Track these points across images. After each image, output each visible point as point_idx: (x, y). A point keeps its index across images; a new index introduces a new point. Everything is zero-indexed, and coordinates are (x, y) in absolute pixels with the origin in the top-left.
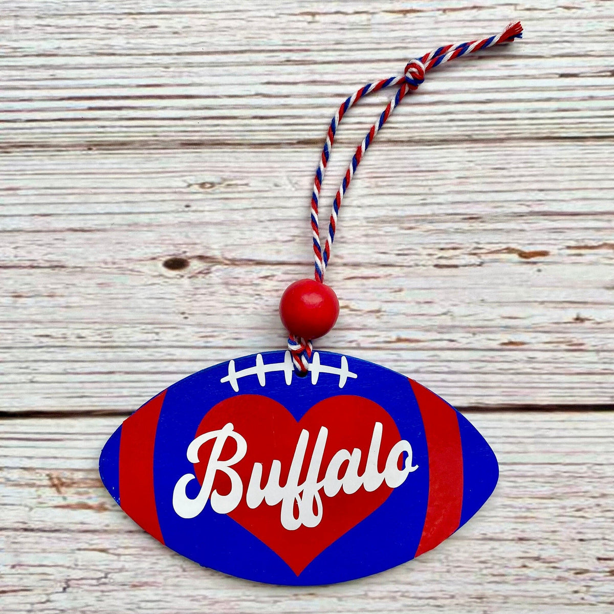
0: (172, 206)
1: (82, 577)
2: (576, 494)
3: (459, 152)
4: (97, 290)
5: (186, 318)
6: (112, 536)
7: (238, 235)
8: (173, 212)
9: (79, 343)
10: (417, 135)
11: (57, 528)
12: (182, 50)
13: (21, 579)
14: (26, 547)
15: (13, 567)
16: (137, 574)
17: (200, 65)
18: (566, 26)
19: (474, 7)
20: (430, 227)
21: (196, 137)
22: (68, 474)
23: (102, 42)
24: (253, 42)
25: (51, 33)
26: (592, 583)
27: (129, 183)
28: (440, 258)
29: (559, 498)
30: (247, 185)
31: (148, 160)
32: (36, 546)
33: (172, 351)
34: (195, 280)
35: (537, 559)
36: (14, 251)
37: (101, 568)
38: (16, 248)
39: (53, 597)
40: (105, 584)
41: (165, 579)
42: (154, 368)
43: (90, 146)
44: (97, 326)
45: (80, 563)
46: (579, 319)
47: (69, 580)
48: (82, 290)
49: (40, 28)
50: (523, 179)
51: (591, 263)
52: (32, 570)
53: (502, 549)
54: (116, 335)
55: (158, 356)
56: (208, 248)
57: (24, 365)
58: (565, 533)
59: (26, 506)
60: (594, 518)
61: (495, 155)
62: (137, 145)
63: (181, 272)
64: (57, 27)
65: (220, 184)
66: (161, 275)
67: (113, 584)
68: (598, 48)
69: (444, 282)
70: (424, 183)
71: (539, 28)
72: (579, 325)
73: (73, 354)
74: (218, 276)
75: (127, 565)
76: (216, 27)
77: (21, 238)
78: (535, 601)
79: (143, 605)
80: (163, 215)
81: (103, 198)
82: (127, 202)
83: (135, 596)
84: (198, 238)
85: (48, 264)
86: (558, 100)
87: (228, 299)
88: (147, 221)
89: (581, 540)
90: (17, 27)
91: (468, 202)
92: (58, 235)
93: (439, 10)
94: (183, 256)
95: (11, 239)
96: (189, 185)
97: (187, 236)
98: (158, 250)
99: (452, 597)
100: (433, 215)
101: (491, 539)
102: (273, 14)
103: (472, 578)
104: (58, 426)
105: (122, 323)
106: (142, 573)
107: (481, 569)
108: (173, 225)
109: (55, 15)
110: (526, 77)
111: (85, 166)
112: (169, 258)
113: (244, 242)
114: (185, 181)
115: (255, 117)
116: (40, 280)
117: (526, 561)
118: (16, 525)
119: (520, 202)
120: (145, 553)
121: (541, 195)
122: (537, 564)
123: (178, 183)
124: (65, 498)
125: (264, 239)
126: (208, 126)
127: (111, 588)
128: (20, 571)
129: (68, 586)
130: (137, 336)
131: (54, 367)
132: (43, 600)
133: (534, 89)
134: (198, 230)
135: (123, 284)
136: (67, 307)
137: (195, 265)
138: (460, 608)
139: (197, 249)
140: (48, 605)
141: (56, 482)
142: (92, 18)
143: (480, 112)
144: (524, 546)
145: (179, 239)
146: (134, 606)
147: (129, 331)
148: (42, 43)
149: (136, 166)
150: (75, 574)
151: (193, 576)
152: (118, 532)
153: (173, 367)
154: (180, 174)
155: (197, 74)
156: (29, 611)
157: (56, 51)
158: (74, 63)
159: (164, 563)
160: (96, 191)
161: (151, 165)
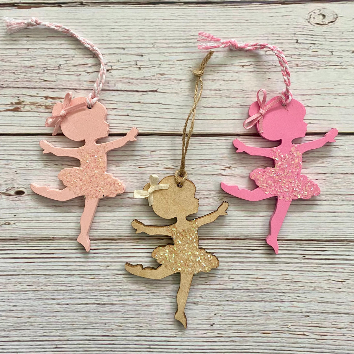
0: (21, 215)
1: (53, 70)
5: (16, 172)
6: (42, 87)
8: (21, 213)
11: (63, 90)
12: (17, 277)
13: (77, 70)
14: (75, 82)
15: (80, 75)
16: (32, 71)
17: (10, 270)
21: (12, 242)
23: (49, 280)
25: (68, 283)
27: (37, 224)
31: (31, 234)
32: (72, 83)
33: (21, 159)
34: (12, 186)
37: (46, 74)
39: (65, 62)
40: (45, 68)
41: (21, 69)
42: (28, 152)
43: (53, 239)
45: (54, 76)
47: (59, 69)
49: (73, 286)
54: (43, 165)
55: (27, 157)
56: (7, 199)
62: (35, 239)
63: (18, 190)
64: (66, 286)
65: (2, 224)
66: (25, 188)
67: (41, 67)
74: (3, 188)
75: (36, 75)
76: (4, 286)
79: (30, 59)
80: (25, 212)
81: (48, 219)
82: (39, 217)
83: (32, 63)
84: (11, 203)
88: (31, 210)
90: (82, 286)
94: (17, 196)
96: (14, 224)
97: (15, 204)
98: (26, 198)
105: (40, 170)
106: (30, 72)
108: (21, 208)
109: (67, 290)
111: (55, 231)
112: (22, 195)
114: (16, 225)
118: (80, 91)
120: (29, 80)
123: (19, 225)
127: (42, 66)
128: (78, 73)
129: (59, 67)
130: (34, 164)
132: (68, 61)
134: (11, 206)
137: (12, 192)
139: (11, 199)
140: (66, 59)
142: (53, 289)
145: (18, 203)
146: (33, 58)
147: (38, 167)
148: (72, 280)
149: (35, 231)
150: (56, 71)
151: (11, 70)
152: (40, 88)
153: (21, 152)
154: (18, 228)
155: (11, 267)
156: (73, 57)
157: (67, 276)
158: (59, 272)
159: (21, 76)
160: (51, 221)
161: (29, 231)
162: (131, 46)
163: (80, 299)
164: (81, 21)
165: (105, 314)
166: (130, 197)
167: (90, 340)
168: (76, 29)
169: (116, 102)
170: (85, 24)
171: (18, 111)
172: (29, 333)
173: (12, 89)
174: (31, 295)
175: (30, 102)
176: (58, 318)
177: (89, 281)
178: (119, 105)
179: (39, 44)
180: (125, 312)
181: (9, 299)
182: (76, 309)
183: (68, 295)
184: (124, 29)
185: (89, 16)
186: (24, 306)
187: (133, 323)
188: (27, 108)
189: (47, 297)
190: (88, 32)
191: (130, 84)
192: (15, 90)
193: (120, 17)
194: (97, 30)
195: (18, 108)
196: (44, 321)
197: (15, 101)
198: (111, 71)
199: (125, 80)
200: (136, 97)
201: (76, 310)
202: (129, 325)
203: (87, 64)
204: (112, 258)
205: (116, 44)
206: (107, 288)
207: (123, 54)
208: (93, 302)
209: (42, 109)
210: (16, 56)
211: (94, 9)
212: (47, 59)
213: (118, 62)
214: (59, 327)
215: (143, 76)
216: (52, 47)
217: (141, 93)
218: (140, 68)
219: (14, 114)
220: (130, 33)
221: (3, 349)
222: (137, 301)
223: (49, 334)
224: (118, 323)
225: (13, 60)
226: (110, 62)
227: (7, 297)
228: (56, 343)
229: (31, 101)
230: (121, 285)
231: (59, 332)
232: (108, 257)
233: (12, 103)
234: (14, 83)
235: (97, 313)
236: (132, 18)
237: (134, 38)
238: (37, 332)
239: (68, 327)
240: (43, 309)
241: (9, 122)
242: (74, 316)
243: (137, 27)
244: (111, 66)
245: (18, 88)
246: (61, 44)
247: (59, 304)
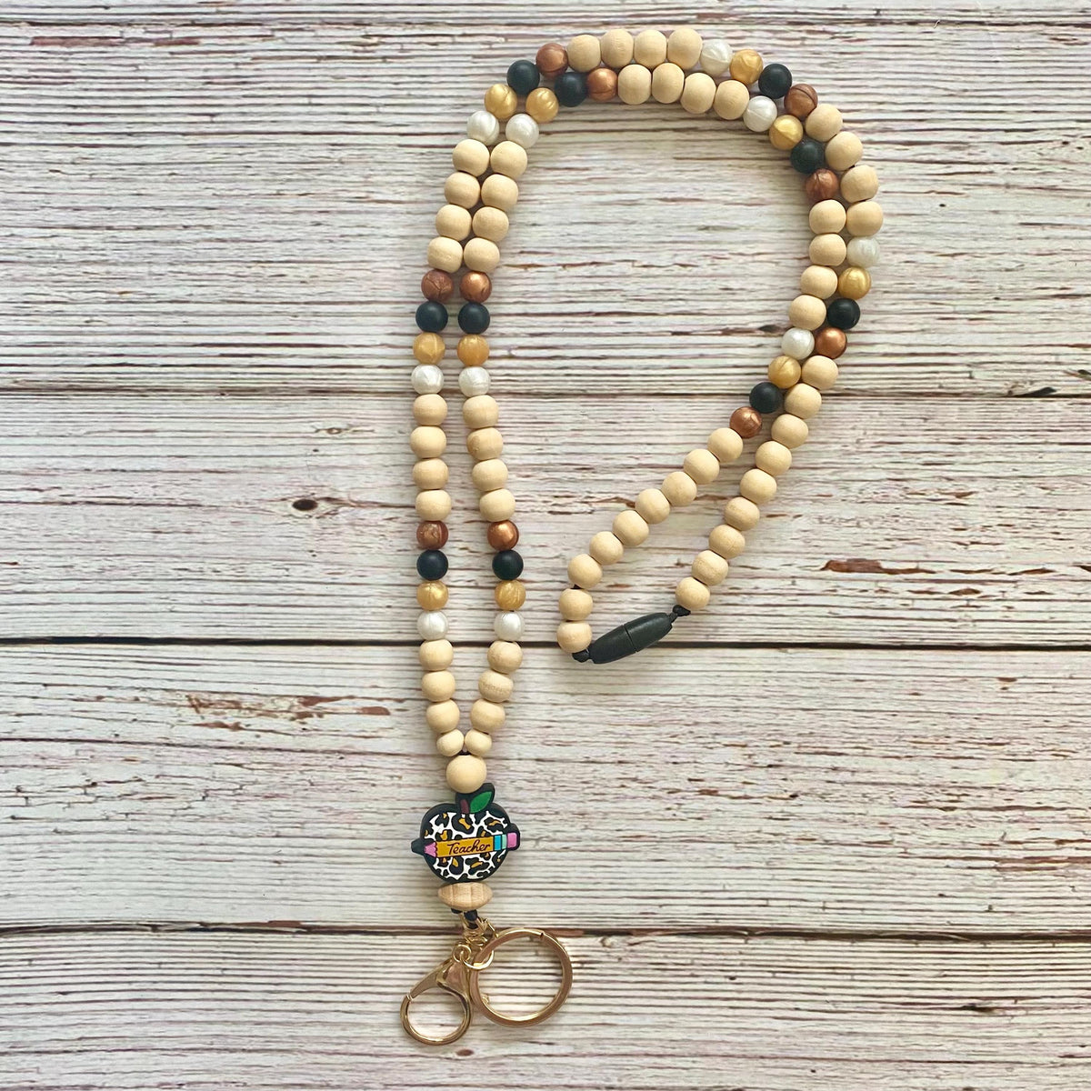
0: (301, 450)
1: (219, 787)
2: (671, 722)
3: (573, 405)
4: (232, 528)
5: (314, 556)
6: (246, 752)
7: (364, 478)
8: (302, 455)
9: (215, 576)
10: (534, 388)
11: (196, 744)
12: (310, 299)
13: (165, 788)
14: (169, 760)
15: (157, 777)
16: (268, 787)
17: (328, 315)
18: (681, 283)
19: (593, 263)
20: (545, 475)
21: (324, 385)
22: (206, 696)
23: (233, 290)
24: (379, 293)
25: (183, 280)
26: (682, 801)
27: (261, 428)
28: (555, 505)
29: (656, 725)
30: (372, 431)
31: (278, 406)
32: (177, 759)
33: (301, 586)
34: (322, 521)
35: (635, 780)
36: (153, 491)
37: (237, 780)
38: (155, 487)
40: (239, 794)
41: (295, 792)
42: (283, 601)
43: (223, 392)
44: (232, 562)
45: (217, 776)
46: (678, 564)
47: (207, 790)
48: (217, 528)
49: (172, 274)
50: (633, 433)
51: (693, 513)
52: (174, 780)
53: (603, 771)
54: (249, 570)
55: (287, 590)
56: (335, 490)
57: (164, 596)
58: (661, 756)
59: (168, 723)
60: (687, 744)
61: (607, 410)
62: (267, 392)
63: (310, 513)
64: (190, 274)
65: (346, 429)
66: (291, 515)
67: (248, 795)
68: (711, 306)
69: (558, 528)
70: (541, 434)
71: (654, 285)
72: (680, 569)
73: (210, 587)
74: (344, 517)
75: (260, 779)
76: (343, 277)
77: (159, 478)
78: (632, 816)
79: (274, 813)
80: (293, 458)
81: (236, 442)
82: (257, 446)
83: (268, 806)
84: (326, 481)
85: (185, 503)
86: (670, 357)
87: (354, 539)
88: (278, 464)
89: (675, 763)
90: (151, 274)
91: (581, 454)
92: (196, 476)
93: (559, 265)
94: (311, 498)
95: (151, 479)
96: (318, 431)
97: (315, 479)
98: (288, 491)
99: (557, 813)
100: (550, 464)
101: (593, 762)
102: (398, 266)
103: (575, 797)
104: (196, 652)
105: (255, 559)
106: (274, 786)
107: (584, 789)
108: (302, 468)
109: (187, 262)
110: (640, 334)
112: (298, 499)
113: (369, 485)
114: (313, 427)
115: (381, 367)
116: (177, 517)
117: (624, 781)
118: (159, 741)
119: (630, 455)
120: (276, 768)
121: (649, 449)
122: (635, 784)
123: (306, 428)
124: (203, 718)
125: (388, 483)
126: (335, 374)
127: (246, 798)
128: (164, 781)
129: (207, 796)
130: (268, 572)
131: (192, 598)
132: (185, 807)
133: (647, 347)
134: (325, 473)
135: (255, 523)
136: (204, 543)
137: (323, 507)
138: (563, 823)
139: (325, 491)
140: (189, 811)
141: (195, 703)
142: (222, 265)
143: (595, 368)
144: (622, 768)
145: (308, 482)
146: (266, 815)
147: (261, 566)
148: (175, 289)
149: (266, 412)
150: (213, 785)
151: (320, 790)
152: (252, 749)
153: (301, 601)
154: (309, 420)
155: (324, 324)
156: (172, 816)
157: (188, 298)
158: (206, 310)
159: (294, 777)
160: (229, 435)
161: (281, 411)
162: (40, 839)
163: (155, 242)
164: (155, 892)
165: (92, 201)
166: (36, 492)
167: (130, 134)
168: (167, 875)
169: (75, 714)
170: (145, 885)
171: (305, 697)
172: (280, 154)
173: (319, 748)
174: (276, 251)
175: (276, 717)
176: (210, 192)
177: (134, 286)
178: (68, 708)
179: (251, 846)
180: (43, 207)
181: (331, 241)
182: (164, 216)
183: (186, 250)
184: (57, 875)
185: (138, 902)
186: (293, 223)
187: (19, 179)
188: (284, 704)
189: (235, 245)
190: (139, 869)
191: (41, 754)
192: (310, 747)
193: (68, 899)
194: (119, 871)
195: (305, 704)
196: (242, 185)
197: (312, 722)
198: (87, 783)
199: (53, 763)
200: (26, 727)
201: (163, 213)
202: (32, 174)
203: (142, 799)
204: (77, 344)
205: (74, 842)
206: (89, 269)
207: (58, 820)
208: (124, 235)
209: (248, 701)
210: (305, 823)
211: (127, 915)
212: (234, 813)
213: (69, 803)
214: (207, 169)
215: (11, 773)
216: (221, 839)
217: (14, 735)
218: (19, 790)
219: (316, 690)
220: (45, 866)
221: (346, 114)
222: (12, 235)
223: (232, 150)
224: (58, 180)
225: (314, 814)
226: (90, 803)
227: (333, 248)
228: (213, 128)
229: (275, 720)
230: (54, 275)
231: (207, 155)
232: (89, 345)
233: (320, 715)
234: (314, 762)
235: (113, 205)
236: (39, 899)
237: (33, 856)
238: (261, 156)
239: (186, 169)
240: (244, 216)
241: (328, 672)
242: (169, 197)
243: (26, 880)
244: (85, 794)
245: (303, 751)
246: (202, 844)
247: (208, 227)
